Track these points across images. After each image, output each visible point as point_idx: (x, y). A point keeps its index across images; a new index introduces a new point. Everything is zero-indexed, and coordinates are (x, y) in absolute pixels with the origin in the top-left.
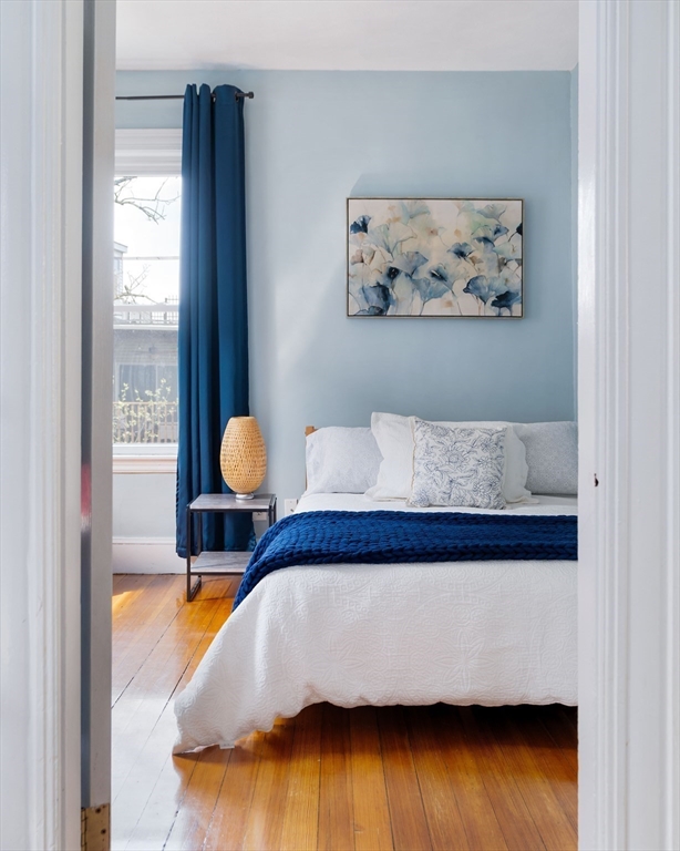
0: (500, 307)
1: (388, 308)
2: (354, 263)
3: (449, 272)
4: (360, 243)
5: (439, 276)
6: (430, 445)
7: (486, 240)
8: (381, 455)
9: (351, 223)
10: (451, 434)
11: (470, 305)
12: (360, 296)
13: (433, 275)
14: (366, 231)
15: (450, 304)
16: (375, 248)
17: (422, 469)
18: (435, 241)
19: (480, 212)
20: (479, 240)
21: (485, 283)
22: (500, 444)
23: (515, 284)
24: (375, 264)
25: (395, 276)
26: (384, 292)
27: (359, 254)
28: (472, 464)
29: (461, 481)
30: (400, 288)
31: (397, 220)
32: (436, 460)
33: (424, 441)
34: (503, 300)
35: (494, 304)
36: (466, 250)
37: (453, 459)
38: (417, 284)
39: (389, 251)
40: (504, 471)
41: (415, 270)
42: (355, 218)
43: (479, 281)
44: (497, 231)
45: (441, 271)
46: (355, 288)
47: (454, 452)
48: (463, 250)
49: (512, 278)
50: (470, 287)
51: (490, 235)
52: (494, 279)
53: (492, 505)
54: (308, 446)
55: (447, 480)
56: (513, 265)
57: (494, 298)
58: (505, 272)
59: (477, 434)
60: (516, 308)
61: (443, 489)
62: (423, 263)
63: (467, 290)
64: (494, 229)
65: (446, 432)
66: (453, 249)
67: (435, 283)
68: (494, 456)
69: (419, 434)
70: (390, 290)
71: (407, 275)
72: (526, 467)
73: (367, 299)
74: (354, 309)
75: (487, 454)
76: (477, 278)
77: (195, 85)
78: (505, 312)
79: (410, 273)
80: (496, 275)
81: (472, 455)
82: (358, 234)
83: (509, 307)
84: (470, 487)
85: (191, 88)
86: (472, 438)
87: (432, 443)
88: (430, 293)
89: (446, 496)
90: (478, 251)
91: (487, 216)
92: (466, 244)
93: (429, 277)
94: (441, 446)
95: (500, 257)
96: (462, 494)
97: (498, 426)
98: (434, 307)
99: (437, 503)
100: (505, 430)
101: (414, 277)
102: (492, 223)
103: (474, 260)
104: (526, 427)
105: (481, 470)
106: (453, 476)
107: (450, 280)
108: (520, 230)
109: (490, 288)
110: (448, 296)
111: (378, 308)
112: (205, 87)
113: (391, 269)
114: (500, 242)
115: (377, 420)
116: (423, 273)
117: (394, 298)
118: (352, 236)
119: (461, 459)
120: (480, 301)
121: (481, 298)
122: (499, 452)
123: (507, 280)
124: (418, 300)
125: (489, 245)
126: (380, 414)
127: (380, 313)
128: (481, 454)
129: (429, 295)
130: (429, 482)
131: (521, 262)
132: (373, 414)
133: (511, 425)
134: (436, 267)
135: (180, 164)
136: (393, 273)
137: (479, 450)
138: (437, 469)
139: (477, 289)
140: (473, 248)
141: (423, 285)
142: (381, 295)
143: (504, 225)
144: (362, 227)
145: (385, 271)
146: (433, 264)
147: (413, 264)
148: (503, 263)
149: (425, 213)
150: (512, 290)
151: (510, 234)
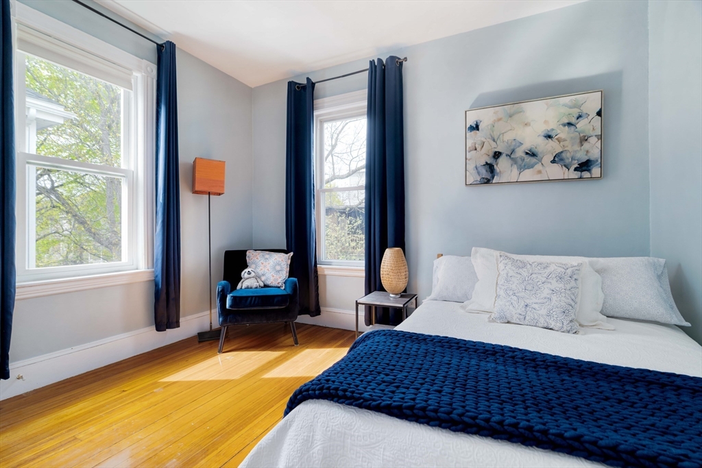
0: (582, 171)
1: (493, 177)
2: (469, 152)
3: (539, 150)
4: (474, 138)
5: (532, 154)
6: (509, 275)
7: (570, 124)
8: (477, 277)
9: (468, 126)
10: (529, 266)
11: (557, 171)
12: (475, 172)
13: (527, 153)
14: (478, 130)
15: (540, 172)
16: (484, 140)
17: (502, 293)
18: (528, 130)
19: (565, 105)
20: (564, 125)
21: (568, 155)
22: (575, 277)
23: (595, 154)
24: (484, 150)
25: (498, 157)
26: (491, 168)
27: (473, 145)
28: (546, 292)
29: (534, 306)
30: (502, 165)
31: (500, 120)
32: (514, 287)
33: (505, 271)
34: (585, 166)
35: (576, 169)
36: (553, 134)
37: (529, 287)
38: (514, 161)
39: (494, 140)
40: (578, 300)
41: (513, 151)
42: (471, 122)
43: (563, 155)
44: (579, 117)
45: (533, 150)
46: (471, 167)
47: (530, 281)
48: (550, 134)
49: (593, 149)
50: (556, 159)
51: (573, 120)
52: (576, 151)
53: (565, 329)
54: (435, 267)
55: (523, 304)
56: (593, 140)
57: (576, 165)
58: (586, 146)
59: (552, 268)
60: (596, 171)
61: (519, 311)
62: (519, 146)
63: (553, 161)
64: (577, 115)
65: (524, 265)
66: (543, 134)
67: (528, 159)
68: (568, 287)
69: (501, 266)
70: (495, 166)
71: (507, 155)
72: (601, 296)
73: (479, 173)
74: (470, 181)
75: (561, 285)
76: (562, 152)
77: (374, 60)
78: (586, 174)
79: (509, 154)
80: (579, 149)
81: (546, 285)
82: (473, 132)
83: (589, 171)
84: (544, 311)
85: (372, 63)
86: (548, 271)
87: (511, 273)
88: (525, 166)
89: (522, 317)
90: (564, 133)
91: (570, 108)
92: (553, 130)
93: (524, 155)
94: (519, 276)
95: (582, 135)
96: (536, 317)
97: (574, 261)
98: (528, 175)
99: (514, 321)
100: (580, 265)
101: (512, 156)
102: (576, 112)
103: (559, 140)
104: (602, 261)
105: (554, 298)
106: (528, 302)
107: (540, 155)
108: (599, 114)
109: (573, 159)
110: (538, 167)
111: (487, 179)
112: (380, 60)
113: (496, 152)
114: (581, 125)
115: (476, 252)
116: (520, 153)
117: (498, 171)
118: (469, 134)
119: (536, 288)
120: (564, 168)
121: (565, 166)
122: (573, 283)
123: (587, 152)
124: (515, 171)
125: (573, 128)
126: (478, 248)
127: (488, 181)
128: (555, 285)
129: (523, 167)
130: (507, 304)
131: (600, 137)
132: (473, 248)
133: (586, 260)
134: (529, 148)
135: (366, 110)
136: (497, 155)
137: (554, 281)
138: (514, 294)
139: (562, 160)
140: (559, 131)
141: (520, 162)
142: (488, 170)
143: (585, 112)
144: (476, 127)
145: (491, 154)
146: (527, 146)
147: (512, 148)
148: (584, 139)
149: (521, 112)
150: (592, 159)
151: (590, 118)
